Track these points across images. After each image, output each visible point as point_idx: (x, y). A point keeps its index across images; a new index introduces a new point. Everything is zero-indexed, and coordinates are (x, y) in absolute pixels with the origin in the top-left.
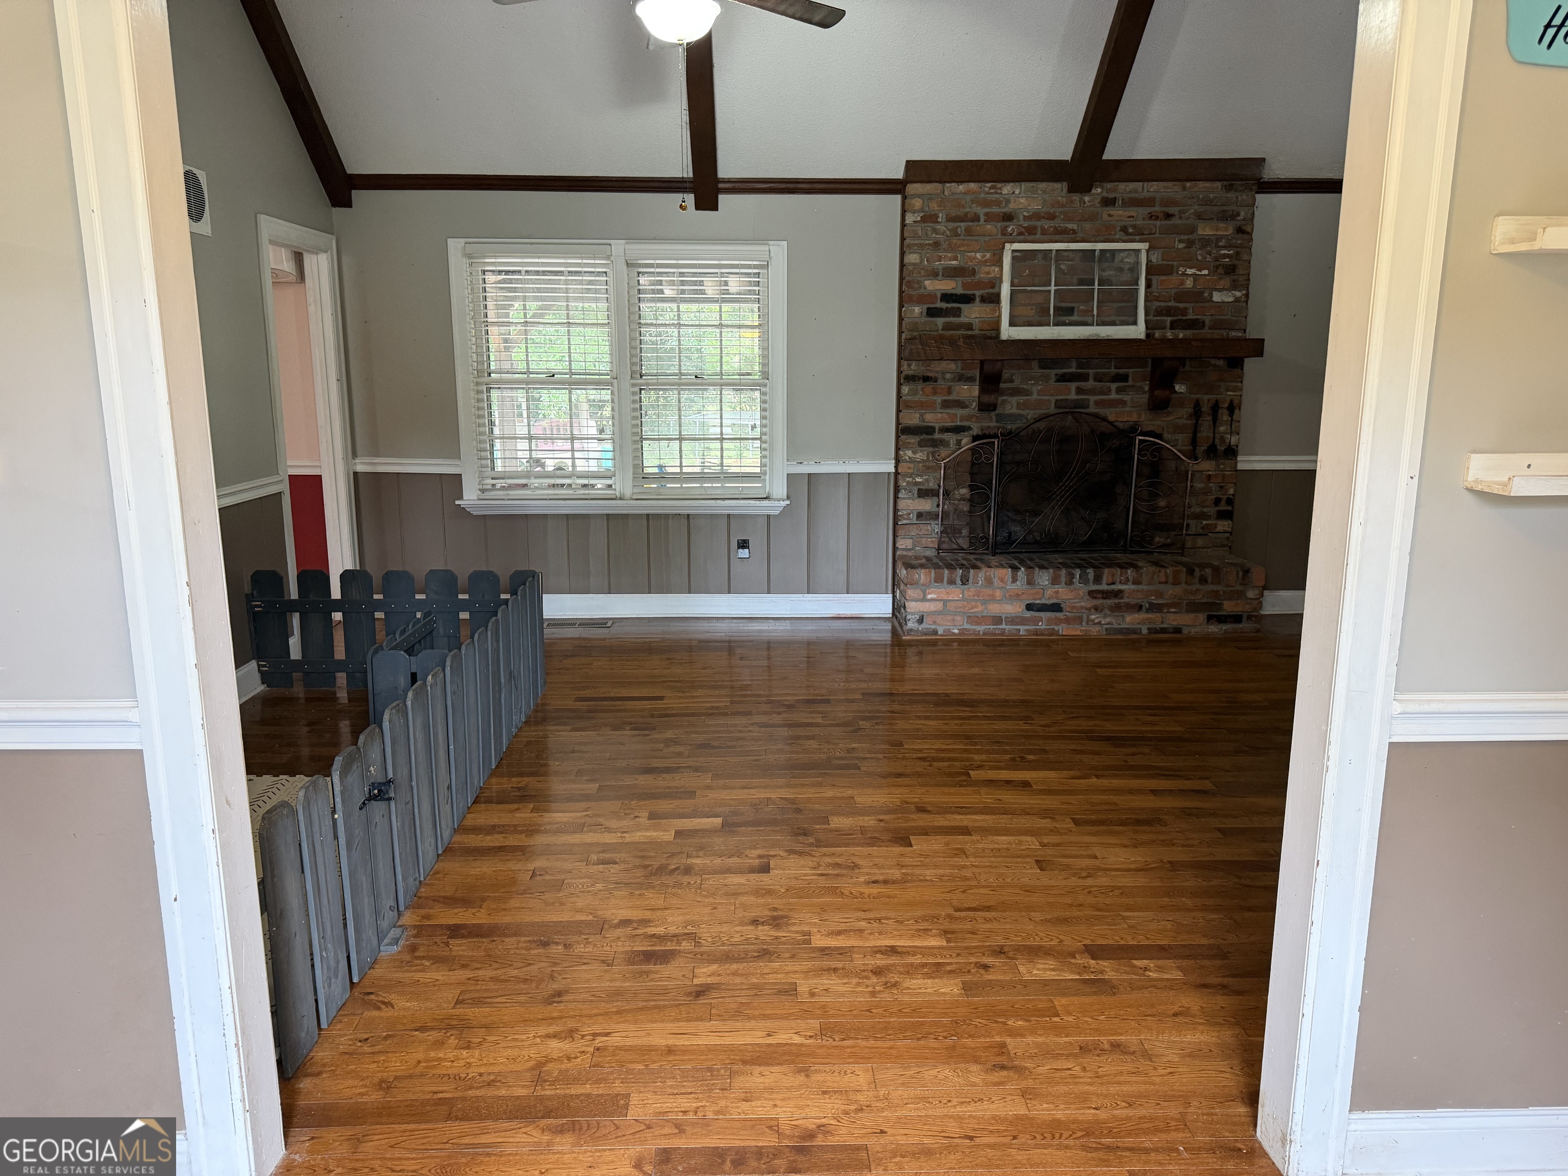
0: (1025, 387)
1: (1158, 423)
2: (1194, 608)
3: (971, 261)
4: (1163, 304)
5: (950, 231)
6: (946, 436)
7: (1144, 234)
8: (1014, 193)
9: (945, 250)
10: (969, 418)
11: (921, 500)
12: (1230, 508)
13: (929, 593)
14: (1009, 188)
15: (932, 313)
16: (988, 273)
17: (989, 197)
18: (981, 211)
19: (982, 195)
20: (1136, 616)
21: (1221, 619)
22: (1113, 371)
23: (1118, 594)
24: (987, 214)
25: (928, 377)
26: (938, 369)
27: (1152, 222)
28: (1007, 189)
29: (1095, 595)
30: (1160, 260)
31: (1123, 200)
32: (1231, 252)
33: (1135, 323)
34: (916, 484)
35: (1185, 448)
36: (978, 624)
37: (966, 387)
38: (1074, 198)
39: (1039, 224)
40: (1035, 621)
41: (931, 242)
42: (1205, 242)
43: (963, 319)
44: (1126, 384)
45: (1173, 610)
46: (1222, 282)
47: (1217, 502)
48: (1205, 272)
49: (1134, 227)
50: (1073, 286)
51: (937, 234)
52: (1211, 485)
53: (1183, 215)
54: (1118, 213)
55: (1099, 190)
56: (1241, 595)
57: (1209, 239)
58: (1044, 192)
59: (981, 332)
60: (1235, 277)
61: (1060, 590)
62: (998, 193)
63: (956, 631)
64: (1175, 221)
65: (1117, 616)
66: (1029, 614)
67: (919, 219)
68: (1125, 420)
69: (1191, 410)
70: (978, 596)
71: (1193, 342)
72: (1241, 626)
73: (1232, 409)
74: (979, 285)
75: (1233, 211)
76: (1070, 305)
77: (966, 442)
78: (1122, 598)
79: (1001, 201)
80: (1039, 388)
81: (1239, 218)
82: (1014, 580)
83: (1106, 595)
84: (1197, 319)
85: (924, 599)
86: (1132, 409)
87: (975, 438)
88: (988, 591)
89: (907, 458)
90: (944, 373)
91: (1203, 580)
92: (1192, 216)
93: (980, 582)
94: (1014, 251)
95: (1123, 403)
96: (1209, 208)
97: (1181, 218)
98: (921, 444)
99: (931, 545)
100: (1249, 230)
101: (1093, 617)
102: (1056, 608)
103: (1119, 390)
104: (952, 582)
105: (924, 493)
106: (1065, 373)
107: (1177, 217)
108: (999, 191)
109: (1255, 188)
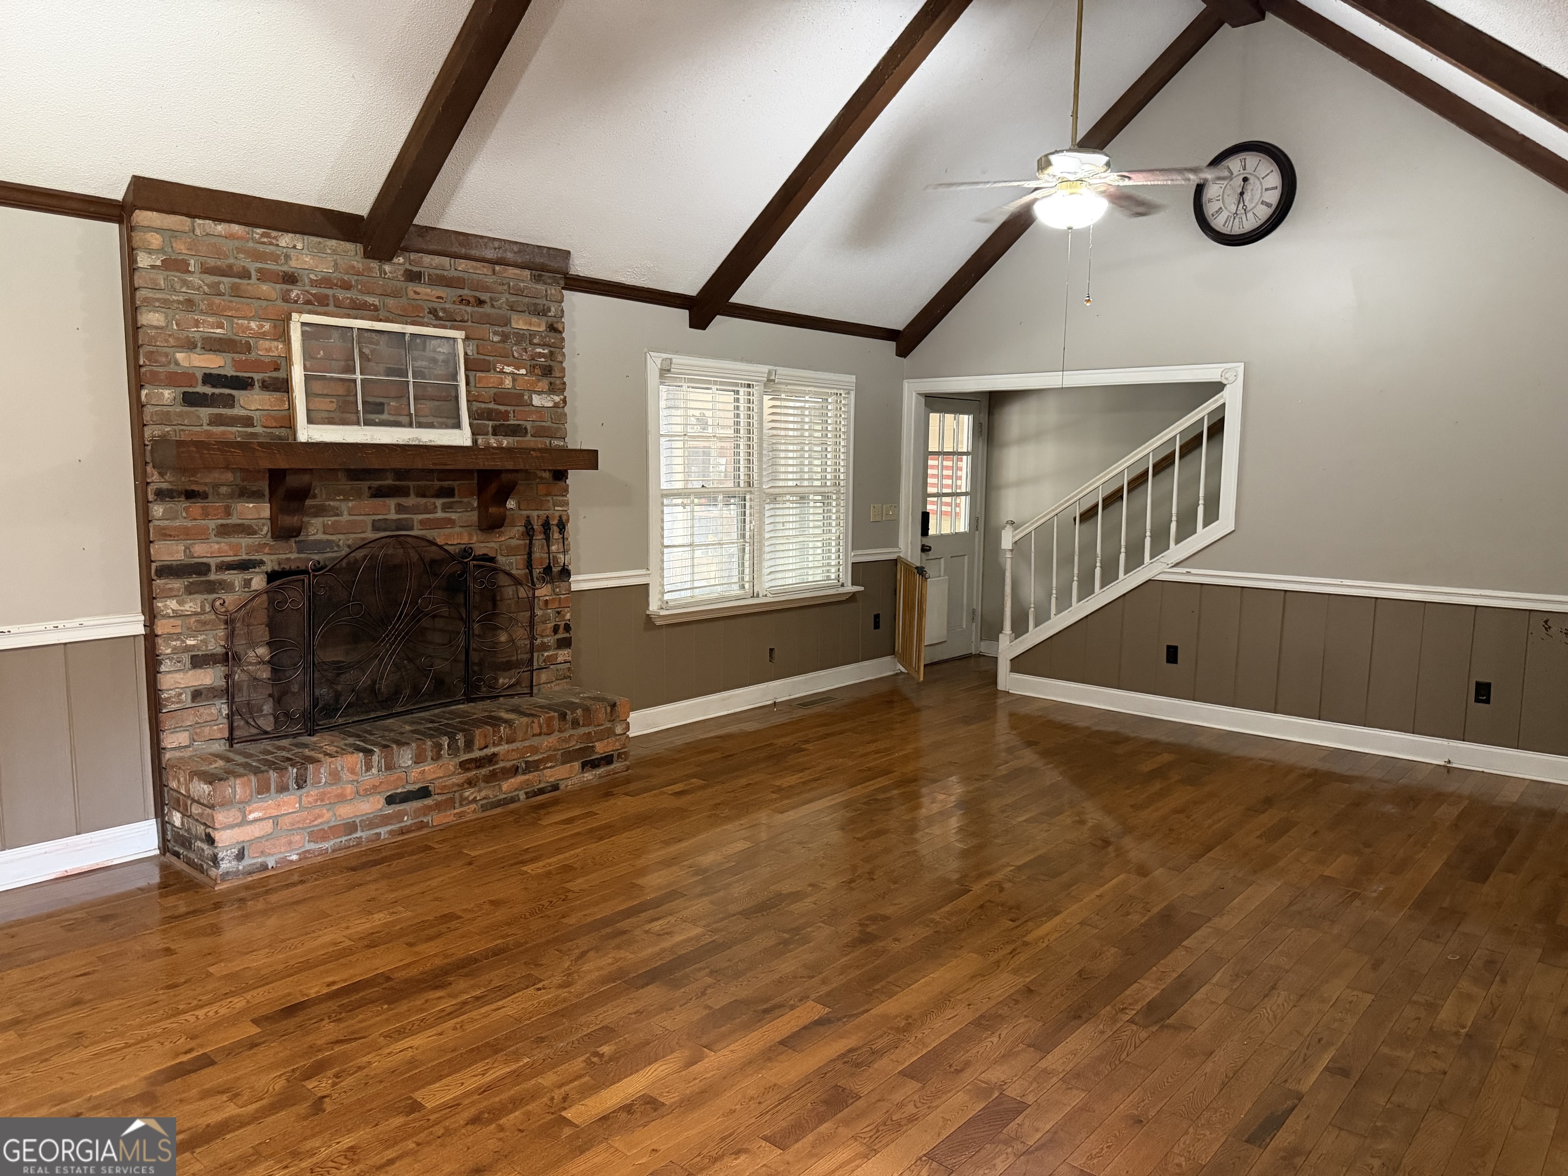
0: (332, 503)
1: (492, 545)
2: (568, 757)
3: (243, 332)
4: (483, 405)
5: (208, 285)
6: (228, 576)
7: (456, 321)
8: (294, 247)
9: (202, 312)
10: (260, 548)
11: (199, 672)
12: (567, 635)
13: (250, 812)
14: (287, 239)
15: (191, 399)
16: (269, 350)
17: (261, 248)
18: (253, 266)
19: (251, 244)
20: (513, 780)
21: (594, 764)
22: (437, 484)
23: (491, 759)
24: (259, 270)
25: (193, 491)
26: (207, 481)
27: (462, 307)
28: (285, 240)
29: (467, 766)
30: (475, 352)
31: (429, 275)
32: (546, 351)
33: (458, 426)
34: (188, 649)
35: (519, 572)
36: (324, 838)
37: (251, 505)
38: (372, 265)
39: (330, 292)
40: (399, 816)
41: (181, 298)
42: (520, 337)
43: (237, 411)
44: (452, 500)
45: (549, 765)
46: (540, 384)
47: (556, 630)
48: (523, 371)
49: (444, 310)
50: (381, 375)
51: (188, 288)
52: (549, 611)
53: (495, 303)
54: (425, 291)
55: (401, 260)
56: (610, 732)
57: (524, 334)
58: (335, 252)
59: (265, 430)
60: (552, 380)
61: (426, 768)
62: (271, 244)
63: (295, 857)
64: (487, 309)
65: (494, 786)
66: (390, 810)
67: (159, 263)
68: (455, 543)
69: (522, 529)
70: (322, 801)
71: (532, 452)
72: (612, 767)
73: (562, 526)
74: (258, 365)
75: (544, 305)
76: (381, 400)
77: (258, 582)
78: (497, 763)
79: (279, 256)
80: (350, 504)
81: (550, 314)
82: (369, 768)
83: (479, 763)
84: (519, 425)
85: (244, 822)
86: (461, 529)
87: (272, 577)
88: (335, 789)
89: (170, 611)
90: (216, 486)
91: (575, 724)
92: (504, 305)
93: (323, 781)
94: (303, 324)
95: (451, 522)
96: (520, 298)
97: (493, 306)
98: (190, 590)
99: (219, 736)
100: (561, 329)
101: (467, 794)
102: (424, 793)
103: (445, 508)
104: (283, 789)
105: (199, 661)
106: (381, 486)
107: (489, 304)
108: (274, 241)
109: (562, 283)
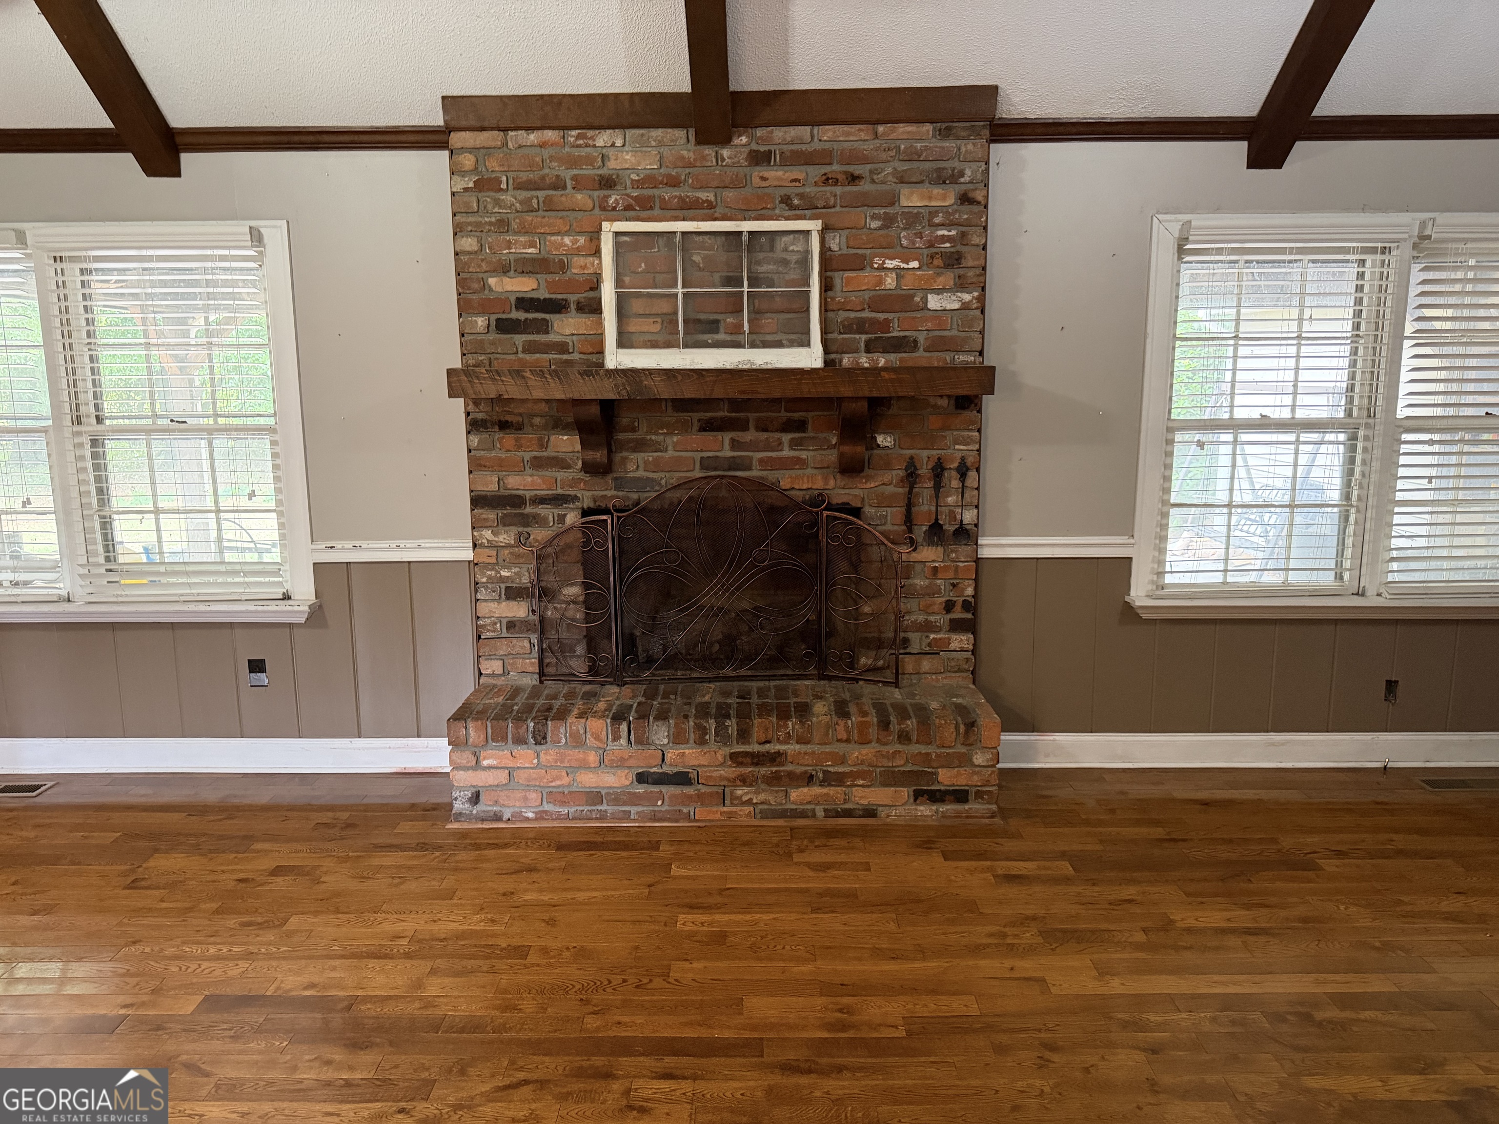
0: (653, 438)
1: (856, 492)
2: (892, 778)
3: (557, 249)
4: (852, 315)
5: (521, 203)
6: (543, 510)
7: (817, 208)
8: (613, 145)
9: (517, 233)
10: (574, 483)
11: (513, 604)
12: (969, 616)
13: (484, 759)
14: (605, 137)
15: (505, 326)
16: (584, 267)
17: (576, 152)
18: (567, 175)
19: (567, 149)
20: (805, 790)
21: (936, 797)
22: (784, 415)
23: (775, 758)
24: (574, 178)
25: (507, 422)
26: (522, 410)
27: (828, 188)
28: (603, 138)
29: (740, 759)
30: (844, 247)
31: (782, 154)
32: (953, 233)
33: (807, 344)
34: (502, 579)
35: (896, 528)
36: (563, 803)
37: (565, 438)
38: (707, 152)
39: (656, 192)
40: (649, 799)
41: (493, 219)
42: (913, 218)
43: (552, 337)
44: (803, 435)
45: (861, 782)
46: (941, 279)
47: (949, 606)
48: (915, 264)
49: (801, 196)
50: (714, 287)
51: (500, 207)
52: (939, 582)
53: (875, 177)
54: (775, 174)
55: (744, 139)
56: (965, 760)
57: (919, 213)
58: (661, 144)
59: (582, 356)
60: (961, 271)
61: (687, 751)
62: (587, 146)
63: (531, 815)
64: (865, 186)
65: (777, 792)
66: (641, 789)
67: (471, 185)
68: (805, 487)
69: (902, 473)
70: (562, 762)
71: (883, 374)
72: (967, 807)
73: (963, 471)
74: (572, 285)
75: (954, 168)
76: (716, 317)
77: (572, 518)
78: (782, 764)
79: (595, 158)
80: (675, 439)
81: (962, 180)
82: (616, 738)
83: (757, 759)
84: (905, 337)
85: (478, 766)
86: (815, 471)
87: (585, 513)
88: (576, 754)
89: (485, 541)
90: (532, 416)
91: (904, 737)
92: (890, 178)
93: (563, 741)
94: (617, 234)
95: (800, 463)
96: (915, 165)
97: (873, 181)
98: (505, 522)
99: (531, 669)
100: (980, 198)
101: (739, 792)
102: (681, 779)
103: (793, 444)
105: (513, 593)
106: (712, 418)
107: (869, 180)
108: (590, 142)
109: (987, 132)
